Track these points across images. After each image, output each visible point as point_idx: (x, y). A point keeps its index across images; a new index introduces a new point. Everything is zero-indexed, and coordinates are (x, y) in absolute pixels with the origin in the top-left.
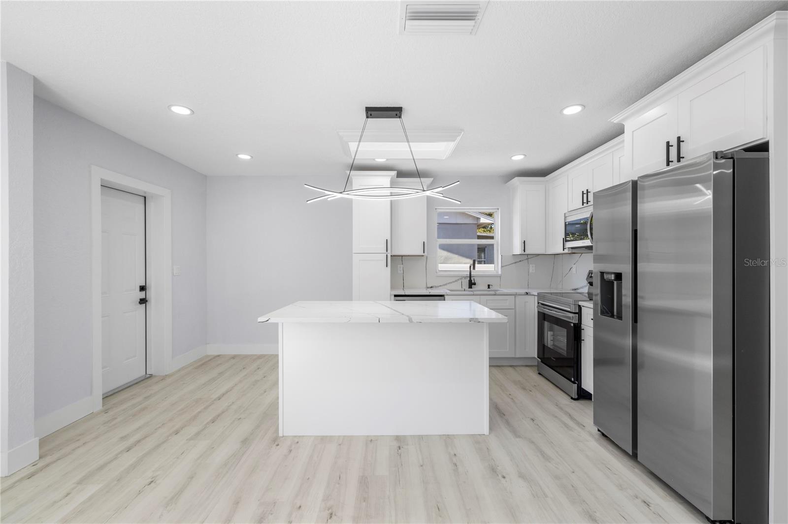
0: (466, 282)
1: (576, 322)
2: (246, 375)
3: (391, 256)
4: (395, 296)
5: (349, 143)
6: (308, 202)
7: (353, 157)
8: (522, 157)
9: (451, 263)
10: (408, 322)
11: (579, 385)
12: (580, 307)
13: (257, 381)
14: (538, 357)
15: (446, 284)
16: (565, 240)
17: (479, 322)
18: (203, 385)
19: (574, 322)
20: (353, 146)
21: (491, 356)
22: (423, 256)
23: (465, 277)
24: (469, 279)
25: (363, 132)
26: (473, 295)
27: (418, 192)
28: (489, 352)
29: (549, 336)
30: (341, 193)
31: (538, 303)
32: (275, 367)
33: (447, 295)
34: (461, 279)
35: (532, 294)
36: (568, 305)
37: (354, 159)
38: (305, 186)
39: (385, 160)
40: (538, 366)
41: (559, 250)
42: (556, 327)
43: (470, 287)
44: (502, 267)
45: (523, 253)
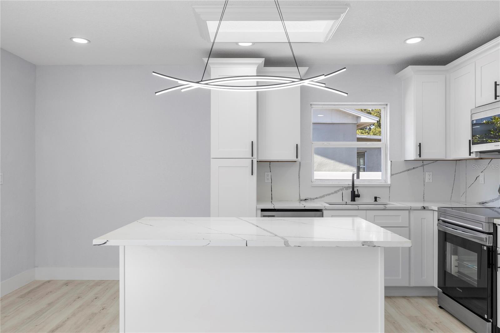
0: (348, 194)
1: (490, 245)
2: (80, 307)
3: (257, 161)
4: (263, 210)
5: (207, 22)
6: (157, 94)
7: (212, 41)
8: (418, 40)
9: (325, 171)
10: (284, 246)
11: (494, 324)
12: (495, 226)
13: (94, 314)
14: (438, 287)
15: (323, 196)
16: (472, 142)
17: (375, 246)
18: (29, 318)
19: (488, 245)
20: (212, 26)
21: (386, 285)
22: (295, 161)
23: (347, 188)
24: (351, 190)
25: (224, 8)
26: (358, 209)
27: (293, 82)
28: (385, 279)
29: (453, 261)
30: (198, 82)
31: (439, 220)
32: (115, 296)
33: (326, 209)
34: (341, 190)
35: (430, 209)
36: (479, 222)
37: (214, 43)
38: (154, 74)
39: (251, 44)
40: (439, 297)
41: (465, 155)
42: (461, 249)
43: (353, 199)
44: (392, 175)
45: (418, 158)
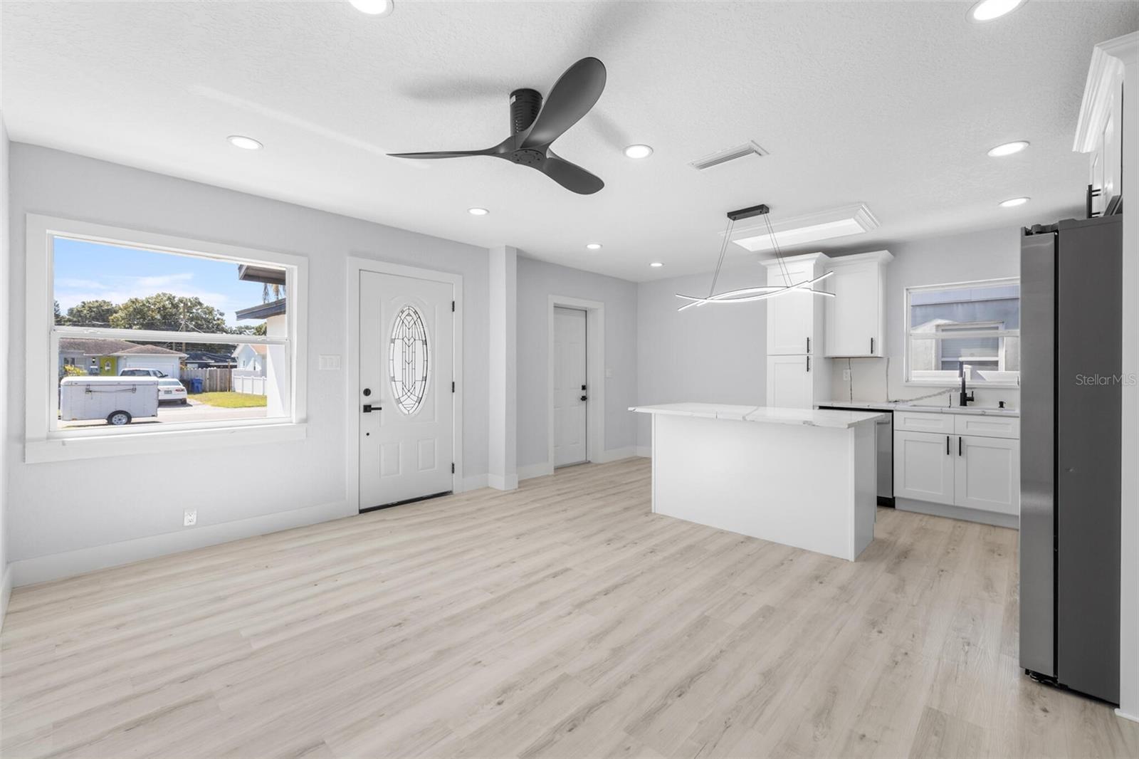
0: (957, 397)
3: (826, 358)
4: (821, 407)
24: (961, 391)
33: (896, 410)
34: (949, 391)
43: (963, 403)
